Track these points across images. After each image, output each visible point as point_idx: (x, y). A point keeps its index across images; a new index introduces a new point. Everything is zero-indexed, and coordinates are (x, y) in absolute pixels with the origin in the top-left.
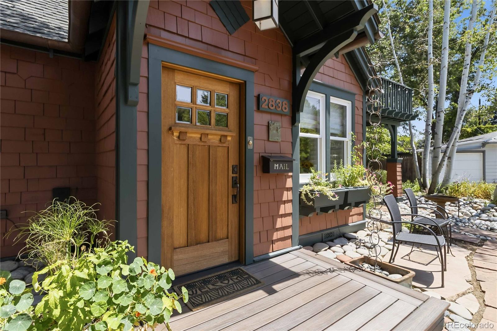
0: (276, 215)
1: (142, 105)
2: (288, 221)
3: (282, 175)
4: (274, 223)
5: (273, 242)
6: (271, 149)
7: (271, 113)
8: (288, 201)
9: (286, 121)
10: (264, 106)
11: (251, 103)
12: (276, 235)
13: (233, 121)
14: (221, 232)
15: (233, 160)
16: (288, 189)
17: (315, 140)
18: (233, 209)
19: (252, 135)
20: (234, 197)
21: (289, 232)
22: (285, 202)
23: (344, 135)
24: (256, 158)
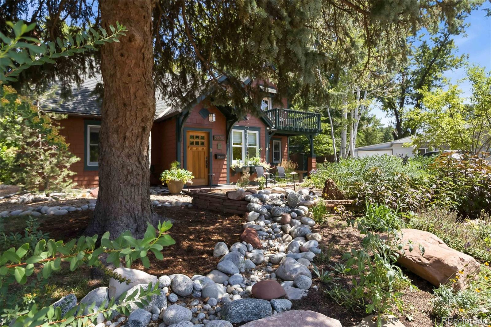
0: (221, 173)
1: (182, 142)
2: (225, 175)
3: (223, 160)
4: (220, 175)
5: (219, 181)
6: (218, 152)
7: (218, 140)
8: (225, 169)
9: (224, 143)
10: (215, 139)
11: (211, 138)
12: (220, 179)
13: (206, 143)
14: (202, 176)
15: (206, 155)
16: (225, 165)
17: (241, 147)
18: (206, 170)
19: (212, 148)
20: (206, 166)
21: (225, 179)
22: (224, 169)
23: (256, 145)
24: (213, 155)
